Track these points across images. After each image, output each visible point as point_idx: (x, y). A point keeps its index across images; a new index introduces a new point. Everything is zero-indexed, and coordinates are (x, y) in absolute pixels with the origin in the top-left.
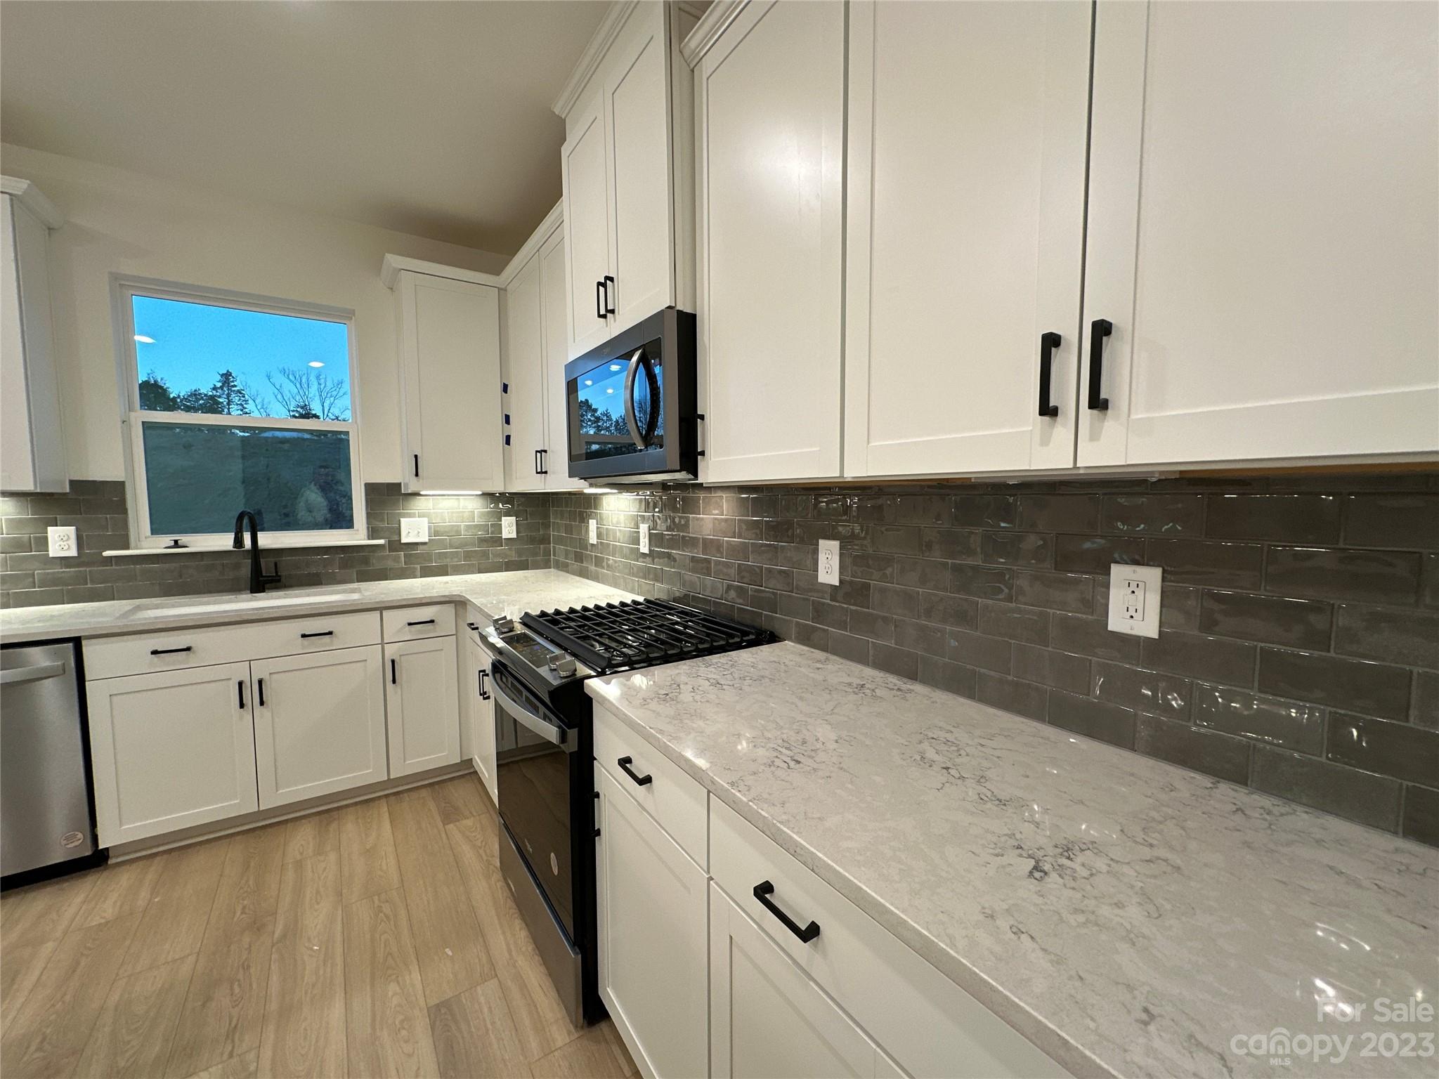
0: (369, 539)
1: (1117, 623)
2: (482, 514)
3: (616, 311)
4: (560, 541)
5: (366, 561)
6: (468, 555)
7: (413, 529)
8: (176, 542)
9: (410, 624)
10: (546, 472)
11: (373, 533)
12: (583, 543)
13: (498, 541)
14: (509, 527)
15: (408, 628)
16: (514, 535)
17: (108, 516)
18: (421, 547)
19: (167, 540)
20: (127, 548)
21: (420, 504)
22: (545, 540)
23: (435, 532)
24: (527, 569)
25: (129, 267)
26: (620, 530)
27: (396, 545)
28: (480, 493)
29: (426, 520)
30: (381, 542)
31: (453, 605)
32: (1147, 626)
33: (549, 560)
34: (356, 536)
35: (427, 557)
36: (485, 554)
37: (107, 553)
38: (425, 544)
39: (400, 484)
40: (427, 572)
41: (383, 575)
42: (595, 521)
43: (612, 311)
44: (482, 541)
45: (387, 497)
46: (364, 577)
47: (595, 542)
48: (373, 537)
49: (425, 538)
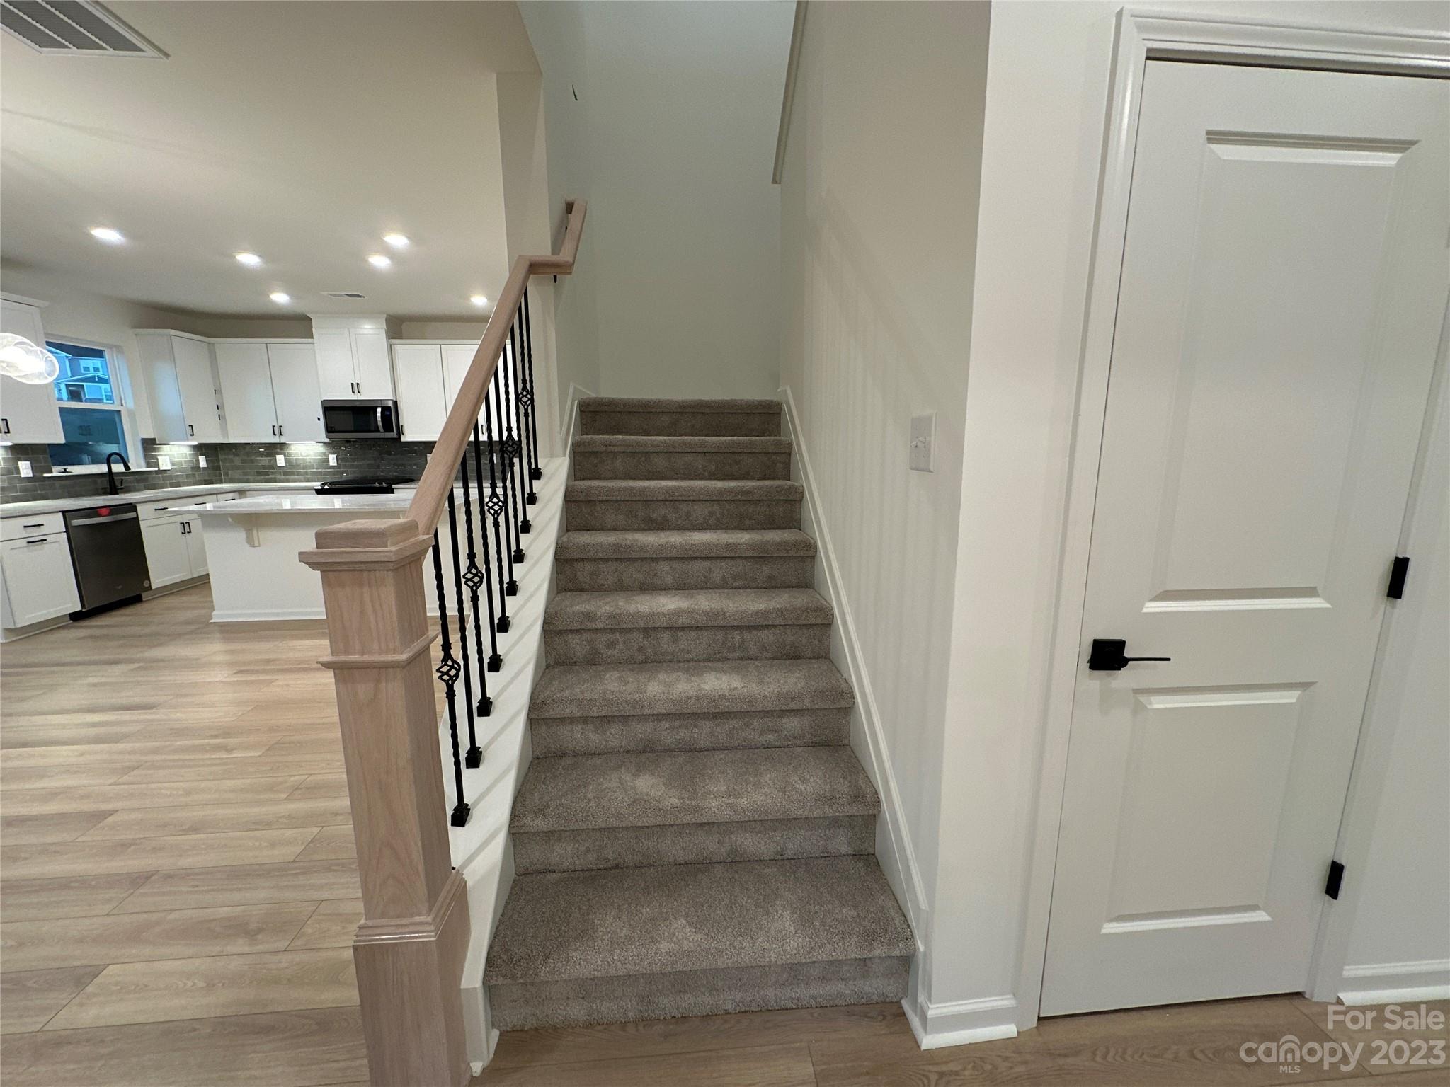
2: (191, 455)
5: (146, 480)
6: (188, 476)
7: (165, 464)
8: (66, 470)
11: (148, 465)
12: (271, 466)
13: (199, 469)
14: (203, 462)
16: (205, 466)
17: (43, 457)
18: (168, 472)
19: (62, 469)
20: (50, 473)
21: (165, 449)
22: (218, 468)
23: (172, 464)
27: (157, 471)
29: (167, 458)
30: (153, 469)
35: (170, 477)
36: (194, 475)
37: (44, 475)
38: (169, 470)
40: (173, 485)
41: (154, 487)
42: (284, 456)
43: (360, 392)
44: (193, 468)
45: (150, 446)
46: (148, 488)
47: (284, 465)
48: (148, 467)
49: (169, 467)
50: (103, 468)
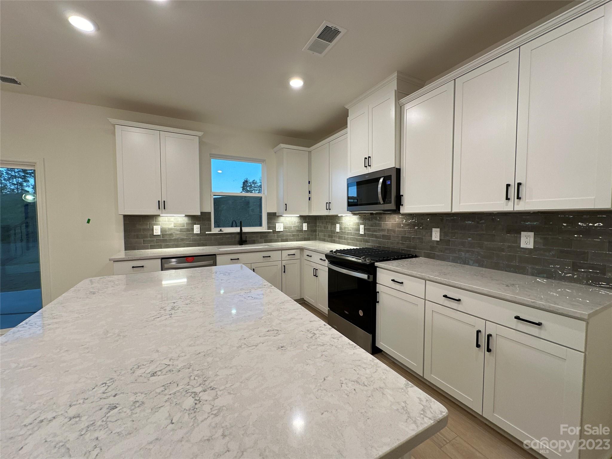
0: (268, 230)
1: (523, 245)
2: (298, 222)
3: (371, 166)
4: (321, 231)
5: (266, 236)
6: (293, 235)
7: (279, 227)
8: (221, 230)
9: (288, 255)
10: (330, 209)
11: (269, 228)
12: (334, 232)
13: (301, 231)
14: (305, 227)
15: (288, 256)
16: (307, 229)
17: (207, 222)
18: (281, 232)
19: (219, 229)
20: (211, 231)
21: (282, 219)
22: (314, 231)
23: (285, 228)
24: (310, 240)
25: (214, 152)
26: (351, 227)
27: (275, 232)
28: (299, 215)
29: (282, 224)
30: (272, 231)
31: (299, 250)
32: (531, 246)
33: (316, 238)
34: (264, 228)
35: (283, 236)
36: (298, 235)
37: (206, 233)
38: (282, 231)
39: (276, 213)
40: (283, 241)
41: (271, 241)
42: (339, 225)
43: (370, 166)
44: (298, 231)
45: (273, 217)
46: (266, 241)
47: (339, 231)
48: (268, 229)
49: (282, 230)
50: (237, 230)
